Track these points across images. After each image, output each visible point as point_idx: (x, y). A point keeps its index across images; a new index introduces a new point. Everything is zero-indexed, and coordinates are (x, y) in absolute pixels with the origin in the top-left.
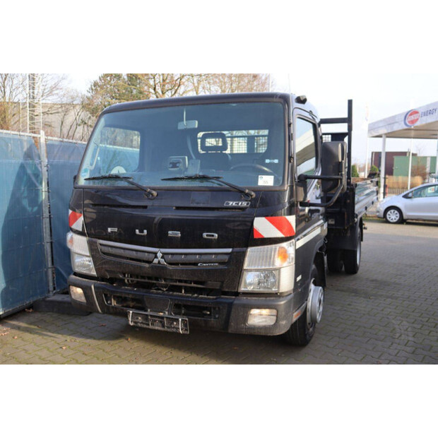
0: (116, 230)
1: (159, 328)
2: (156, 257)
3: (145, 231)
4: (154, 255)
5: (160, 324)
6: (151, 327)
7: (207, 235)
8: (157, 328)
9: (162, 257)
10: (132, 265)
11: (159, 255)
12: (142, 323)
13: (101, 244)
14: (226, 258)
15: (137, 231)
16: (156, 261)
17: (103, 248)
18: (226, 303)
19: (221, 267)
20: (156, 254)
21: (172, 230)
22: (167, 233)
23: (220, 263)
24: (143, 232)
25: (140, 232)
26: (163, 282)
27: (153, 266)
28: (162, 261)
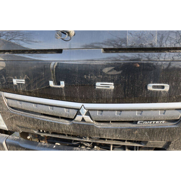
0: (23, 81)
2: (79, 113)
4: (75, 112)
7: (154, 87)
9: (88, 114)
10: (48, 122)
11: (83, 111)
13: (7, 98)
16: (79, 118)
17: (10, 101)
19: (170, 125)
20: (78, 110)
21: (101, 81)
22: (95, 85)
23: (168, 121)
24: (59, 84)
25: (55, 84)
26: (88, 140)
27: (74, 124)
28: (87, 118)
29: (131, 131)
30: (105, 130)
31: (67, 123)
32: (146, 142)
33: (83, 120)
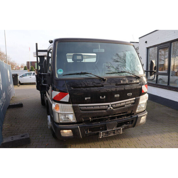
0: (89, 98)
1: (113, 135)
2: (109, 107)
3: (105, 96)
5: (113, 133)
6: (109, 136)
7: (129, 94)
8: (111, 135)
9: (112, 106)
10: (98, 113)
11: (110, 105)
12: (105, 135)
13: (80, 106)
14: (134, 101)
15: (101, 97)
16: (109, 108)
17: (81, 108)
18: (135, 117)
19: (132, 105)
20: (108, 105)
21: (116, 94)
22: (114, 96)
23: (132, 104)
24: (103, 97)
25: (102, 97)
27: (107, 111)
28: (112, 108)
29: (124, 109)
30: (116, 111)
31: (105, 111)
32: (126, 112)
33: (110, 109)
